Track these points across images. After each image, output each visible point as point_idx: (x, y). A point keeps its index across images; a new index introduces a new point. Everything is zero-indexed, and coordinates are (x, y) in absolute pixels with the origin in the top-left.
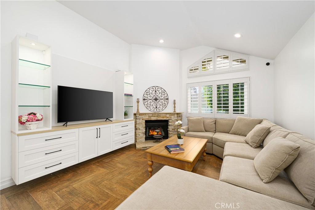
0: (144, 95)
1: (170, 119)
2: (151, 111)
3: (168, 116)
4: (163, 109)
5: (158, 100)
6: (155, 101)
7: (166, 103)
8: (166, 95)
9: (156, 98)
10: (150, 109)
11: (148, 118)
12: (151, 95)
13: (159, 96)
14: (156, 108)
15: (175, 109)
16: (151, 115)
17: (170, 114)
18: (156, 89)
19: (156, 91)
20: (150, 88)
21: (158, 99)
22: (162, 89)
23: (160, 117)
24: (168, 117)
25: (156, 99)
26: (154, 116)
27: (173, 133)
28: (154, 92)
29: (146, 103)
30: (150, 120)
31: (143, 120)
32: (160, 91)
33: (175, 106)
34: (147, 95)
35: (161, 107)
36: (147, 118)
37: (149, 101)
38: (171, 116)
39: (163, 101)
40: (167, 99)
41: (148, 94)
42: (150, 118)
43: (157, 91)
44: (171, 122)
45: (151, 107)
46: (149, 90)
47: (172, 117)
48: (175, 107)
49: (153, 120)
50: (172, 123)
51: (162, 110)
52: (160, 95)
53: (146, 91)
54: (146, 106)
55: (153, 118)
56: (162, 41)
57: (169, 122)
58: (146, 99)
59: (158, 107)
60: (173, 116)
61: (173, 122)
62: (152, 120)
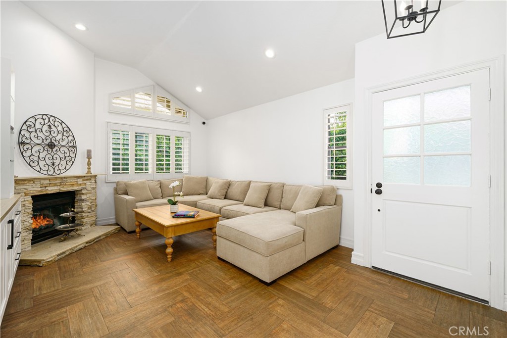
0: (23, 133)
1: (84, 189)
2: (42, 171)
3: (80, 181)
4: (68, 167)
5: (56, 148)
6: (51, 150)
7: (73, 156)
8: (70, 138)
9: (51, 142)
10: (38, 168)
11: (40, 189)
12: (40, 134)
13: (58, 138)
14: (53, 165)
15: (89, 168)
16: (47, 182)
17: (84, 178)
18: (50, 120)
19: (50, 126)
20: (36, 117)
21: (55, 146)
22: (63, 124)
23: (66, 185)
24: (80, 184)
25: (51, 146)
26: (55, 185)
27: (88, 214)
28: (45, 128)
29: (28, 153)
30: (45, 193)
31: (26, 195)
32: (60, 128)
33: (89, 161)
34: (31, 133)
35: (63, 162)
36: (36, 190)
37: (36, 148)
38: (85, 182)
39: (66, 151)
40: (75, 147)
41: (32, 130)
42: (44, 188)
43: (52, 127)
44: (86, 194)
45: (42, 163)
46: (33, 120)
47: (88, 183)
48: (89, 164)
49: (52, 192)
50: (88, 195)
51: (65, 170)
52: (60, 136)
53: (28, 123)
54: (27, 159)
55: (52, 190)
56: (80, 27)
57: (83, 194)
58: (26, 141)
59: (56, 164)
60: (88, 181)
61: (89, 193)
62: (50, 193)
